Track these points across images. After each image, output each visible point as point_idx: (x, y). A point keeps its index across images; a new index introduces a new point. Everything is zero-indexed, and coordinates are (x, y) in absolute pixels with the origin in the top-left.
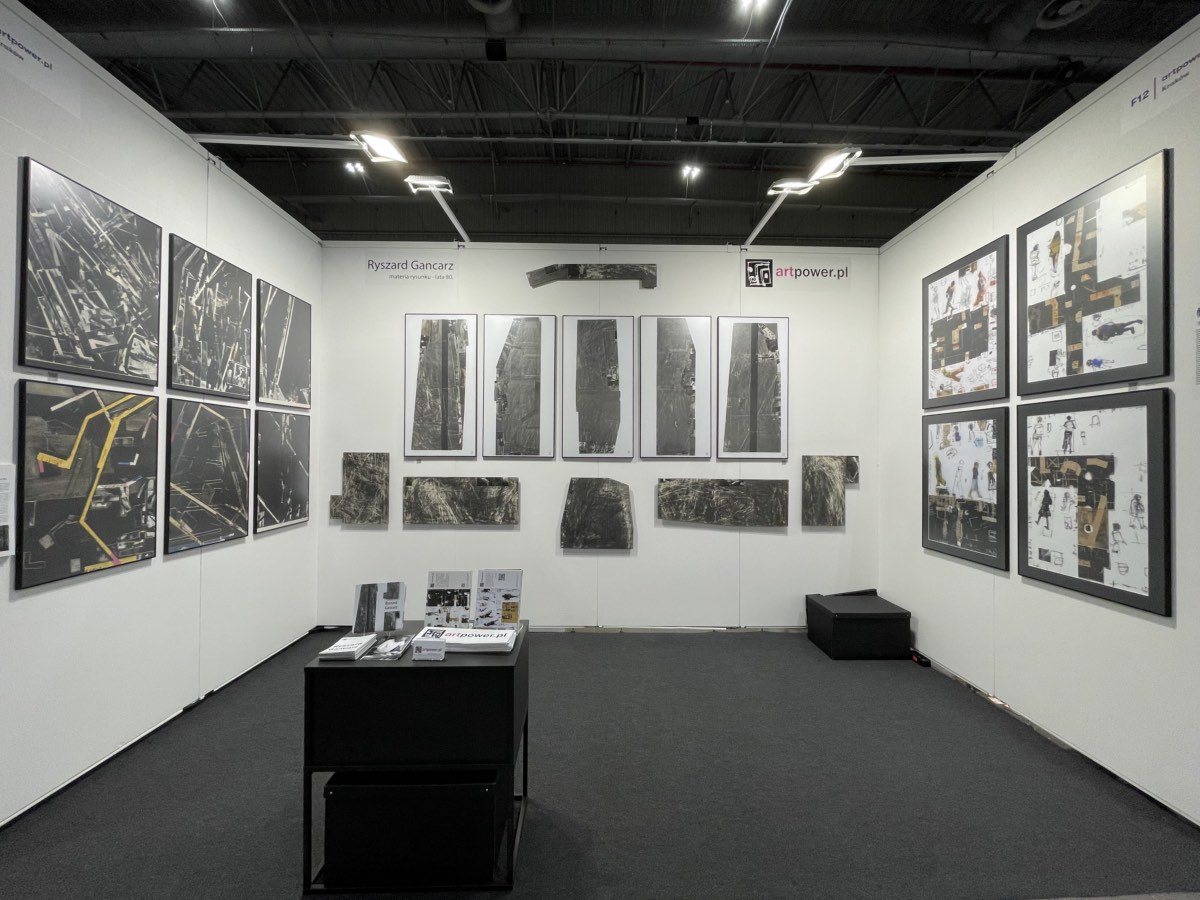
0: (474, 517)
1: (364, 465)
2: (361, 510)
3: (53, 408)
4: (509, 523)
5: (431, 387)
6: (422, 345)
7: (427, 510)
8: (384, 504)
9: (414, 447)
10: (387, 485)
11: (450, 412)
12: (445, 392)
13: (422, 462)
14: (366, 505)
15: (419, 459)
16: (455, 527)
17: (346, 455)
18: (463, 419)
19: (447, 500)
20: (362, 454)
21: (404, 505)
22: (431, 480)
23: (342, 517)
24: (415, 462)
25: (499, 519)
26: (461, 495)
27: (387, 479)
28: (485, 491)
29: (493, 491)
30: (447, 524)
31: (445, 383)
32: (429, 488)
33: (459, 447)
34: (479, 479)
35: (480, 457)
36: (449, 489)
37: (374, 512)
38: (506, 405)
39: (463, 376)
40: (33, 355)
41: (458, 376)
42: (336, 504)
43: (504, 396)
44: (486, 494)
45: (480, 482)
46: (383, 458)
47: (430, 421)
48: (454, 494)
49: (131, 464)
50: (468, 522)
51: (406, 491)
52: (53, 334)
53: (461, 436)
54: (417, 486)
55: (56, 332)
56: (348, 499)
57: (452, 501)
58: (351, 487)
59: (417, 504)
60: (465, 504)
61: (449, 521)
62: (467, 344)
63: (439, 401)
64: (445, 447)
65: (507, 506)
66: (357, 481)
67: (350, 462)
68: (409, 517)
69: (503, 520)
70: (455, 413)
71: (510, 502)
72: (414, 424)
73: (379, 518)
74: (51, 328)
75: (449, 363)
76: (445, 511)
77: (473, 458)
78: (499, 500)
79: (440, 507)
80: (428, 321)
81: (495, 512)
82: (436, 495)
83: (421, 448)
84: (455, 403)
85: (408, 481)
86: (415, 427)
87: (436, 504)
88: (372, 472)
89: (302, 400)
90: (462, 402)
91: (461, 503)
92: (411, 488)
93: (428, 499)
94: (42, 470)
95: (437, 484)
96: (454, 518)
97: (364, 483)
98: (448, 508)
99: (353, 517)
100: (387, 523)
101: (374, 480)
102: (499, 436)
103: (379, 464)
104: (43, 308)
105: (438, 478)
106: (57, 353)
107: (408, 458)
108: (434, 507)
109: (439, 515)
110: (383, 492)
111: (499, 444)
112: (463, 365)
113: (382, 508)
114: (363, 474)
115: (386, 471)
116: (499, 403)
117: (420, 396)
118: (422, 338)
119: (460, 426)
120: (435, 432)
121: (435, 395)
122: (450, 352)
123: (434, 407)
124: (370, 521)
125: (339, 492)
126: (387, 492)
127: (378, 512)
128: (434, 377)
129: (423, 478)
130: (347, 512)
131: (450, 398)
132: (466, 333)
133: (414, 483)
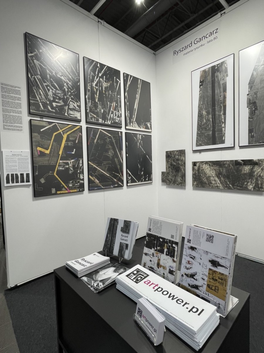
0: (233, 185)
1: (174, 157)
2: (173, 179)
3: (42, 130)
4: (259, 190)
5: (206, 109)
6: (200, 86)
7: (205, 180)
8: (184, 176)
9: (197, 145)
10: (185, 166)
11: (217, 121)
12: (214, 110)
13: (202, 153)
14: (176, 176)
15: (200, 151)
16: (221, 191)
17: (167, 152)
18: (225, 125)
19: (216, 175)
20: (173, 151)
21: (193, 177)
22: (206, 163)
23: (166, 182)
24: (199, 153)
25: (251, 187)
26: (224, 171)
27: (185, 163)
28: (240, 168)
29: (247, 169)
30: (216, 189)
31: (213, 105)
32: (206, 168)
33: (223, 142)
34: (236, 161)
35: (237, 146)
36: (217, 168)
37: (179, 180)
38: (256, 109)
39: (225, 97)
40: (33, 110)
41: (222, 98)
42: (164, 176)
43: (254, 103)
44: (241, 170)
45: (237, 163)
46: (182, 153)
47: (206, 129)
48: (220, 170)
49: (72, 153)
50: (229, 188)
51: (193, 169)
52: (39, 101)
53: (224, 135)
54: (199, 166)
55: (41, 101)
56: (168, 173)
57: (219, 175)
58: (169, 167)
59: (199, 176)
60: (227, 177)
61: (217, 186)
62: (227, 75)
63: (210, 116)
64: (214, 143)
65: (257, 179)
66: (171, 165)
67: (169, 155)
68: (195, 183)
69: (254, 188)
70: (220, 122)
71: (260, 176)
72: (197, 132)
73: (181, 183)
74: (38, 99)
75: (216, 91)
76: (215, 180)
77: (232, 148)
78: (251, 174)
79: (212, 178)
80: (203, 71)
81: (248, 182)
82: (209, 171)
83: (201, 145)
84: (220, 116)
85: (194, 164)
86: (198, 133)
87: (209, 177)
88: (178, 160)
89: (147, 128)
90: (225, 114)
91: (224, 177)
92: (196, 168)
93: (205, 174)
94: (39, 154)
95: (210, 165)
96: (221, 185)
97: (174, 165)
98: (217, 179)
99: (170, 182)
100: (185, 186)
101: (179, 164)
102: (250, 131)
103: (181, 156)
104: (35, 91)
105: (210, 162)
106: (41, 108)
107: (195, 151)
108: (208, 178)
109: (211, 183)
110: (183, 170)
111: (251, 137)
112: (225, 90)
113: (182, 178)
114: (174, 161)
115: (184, 159)
116: (250, 109)
117: (200, 116)
118: (201, 82)
119: (223, 129)
120: (208, 135)
121: (208, 113)
122: (216, 85)
123: (208, 120)
124: (178, 184)
125: (165, 170)
126: (185, 170)
127: (181, 180)
128: (207, 103)
129: (202, 162)
130: (168, 180)
131: (217, 113)
132: (226, 69)
133: (198, 165)
